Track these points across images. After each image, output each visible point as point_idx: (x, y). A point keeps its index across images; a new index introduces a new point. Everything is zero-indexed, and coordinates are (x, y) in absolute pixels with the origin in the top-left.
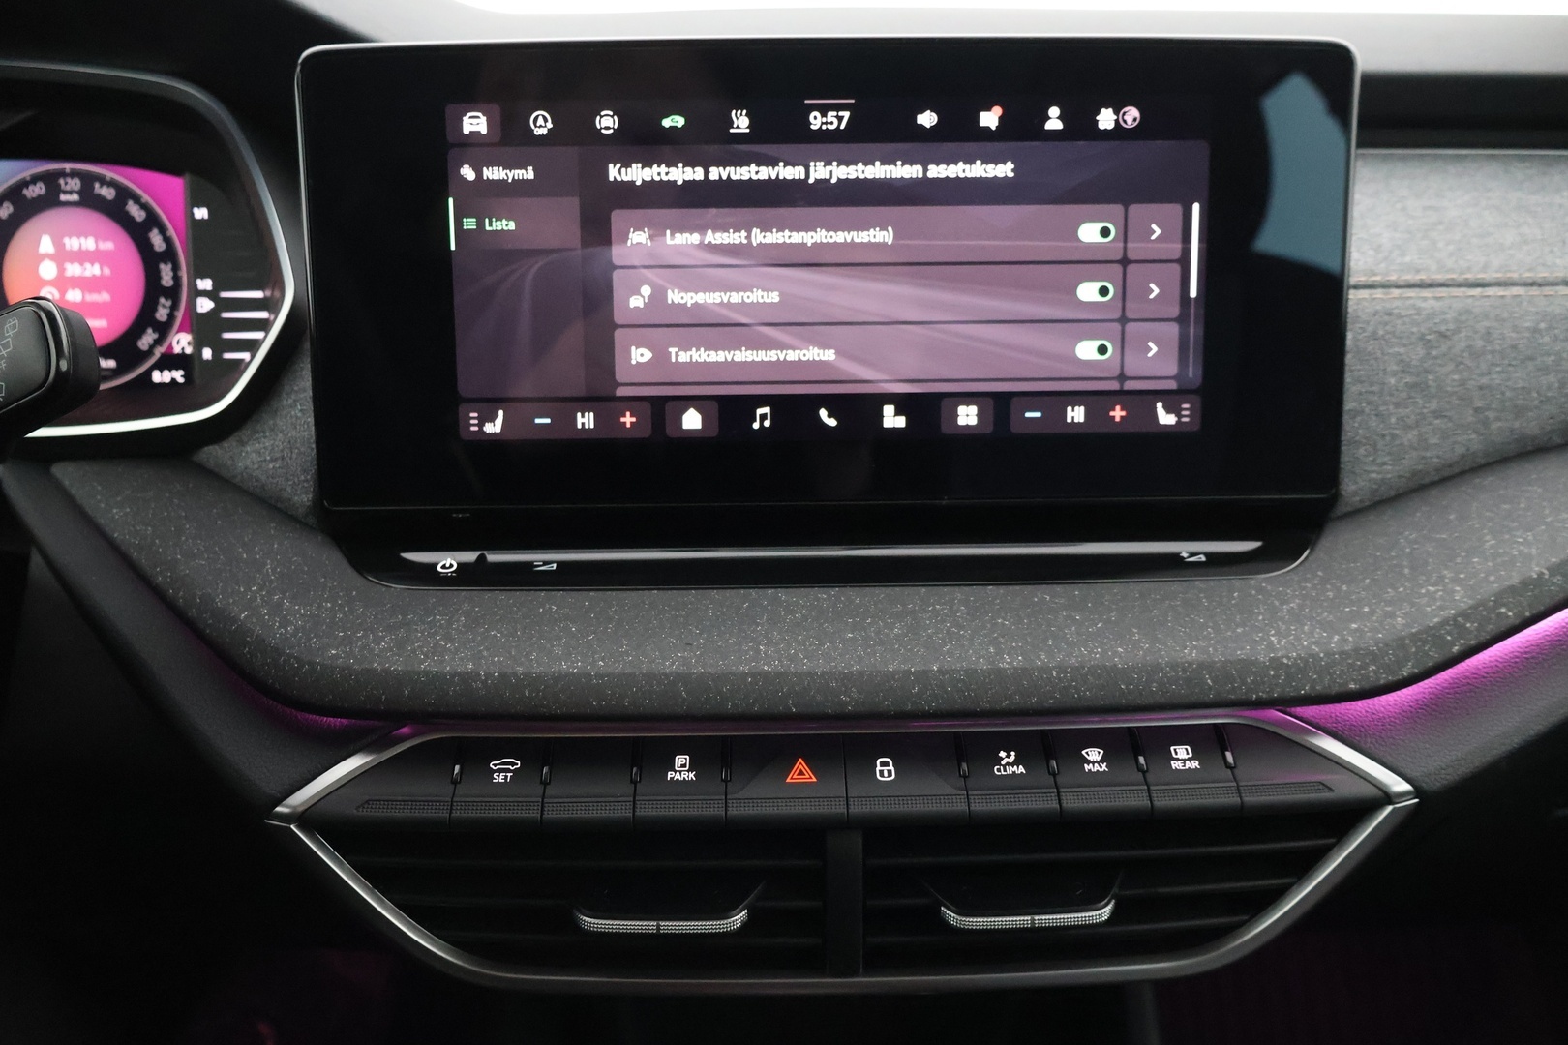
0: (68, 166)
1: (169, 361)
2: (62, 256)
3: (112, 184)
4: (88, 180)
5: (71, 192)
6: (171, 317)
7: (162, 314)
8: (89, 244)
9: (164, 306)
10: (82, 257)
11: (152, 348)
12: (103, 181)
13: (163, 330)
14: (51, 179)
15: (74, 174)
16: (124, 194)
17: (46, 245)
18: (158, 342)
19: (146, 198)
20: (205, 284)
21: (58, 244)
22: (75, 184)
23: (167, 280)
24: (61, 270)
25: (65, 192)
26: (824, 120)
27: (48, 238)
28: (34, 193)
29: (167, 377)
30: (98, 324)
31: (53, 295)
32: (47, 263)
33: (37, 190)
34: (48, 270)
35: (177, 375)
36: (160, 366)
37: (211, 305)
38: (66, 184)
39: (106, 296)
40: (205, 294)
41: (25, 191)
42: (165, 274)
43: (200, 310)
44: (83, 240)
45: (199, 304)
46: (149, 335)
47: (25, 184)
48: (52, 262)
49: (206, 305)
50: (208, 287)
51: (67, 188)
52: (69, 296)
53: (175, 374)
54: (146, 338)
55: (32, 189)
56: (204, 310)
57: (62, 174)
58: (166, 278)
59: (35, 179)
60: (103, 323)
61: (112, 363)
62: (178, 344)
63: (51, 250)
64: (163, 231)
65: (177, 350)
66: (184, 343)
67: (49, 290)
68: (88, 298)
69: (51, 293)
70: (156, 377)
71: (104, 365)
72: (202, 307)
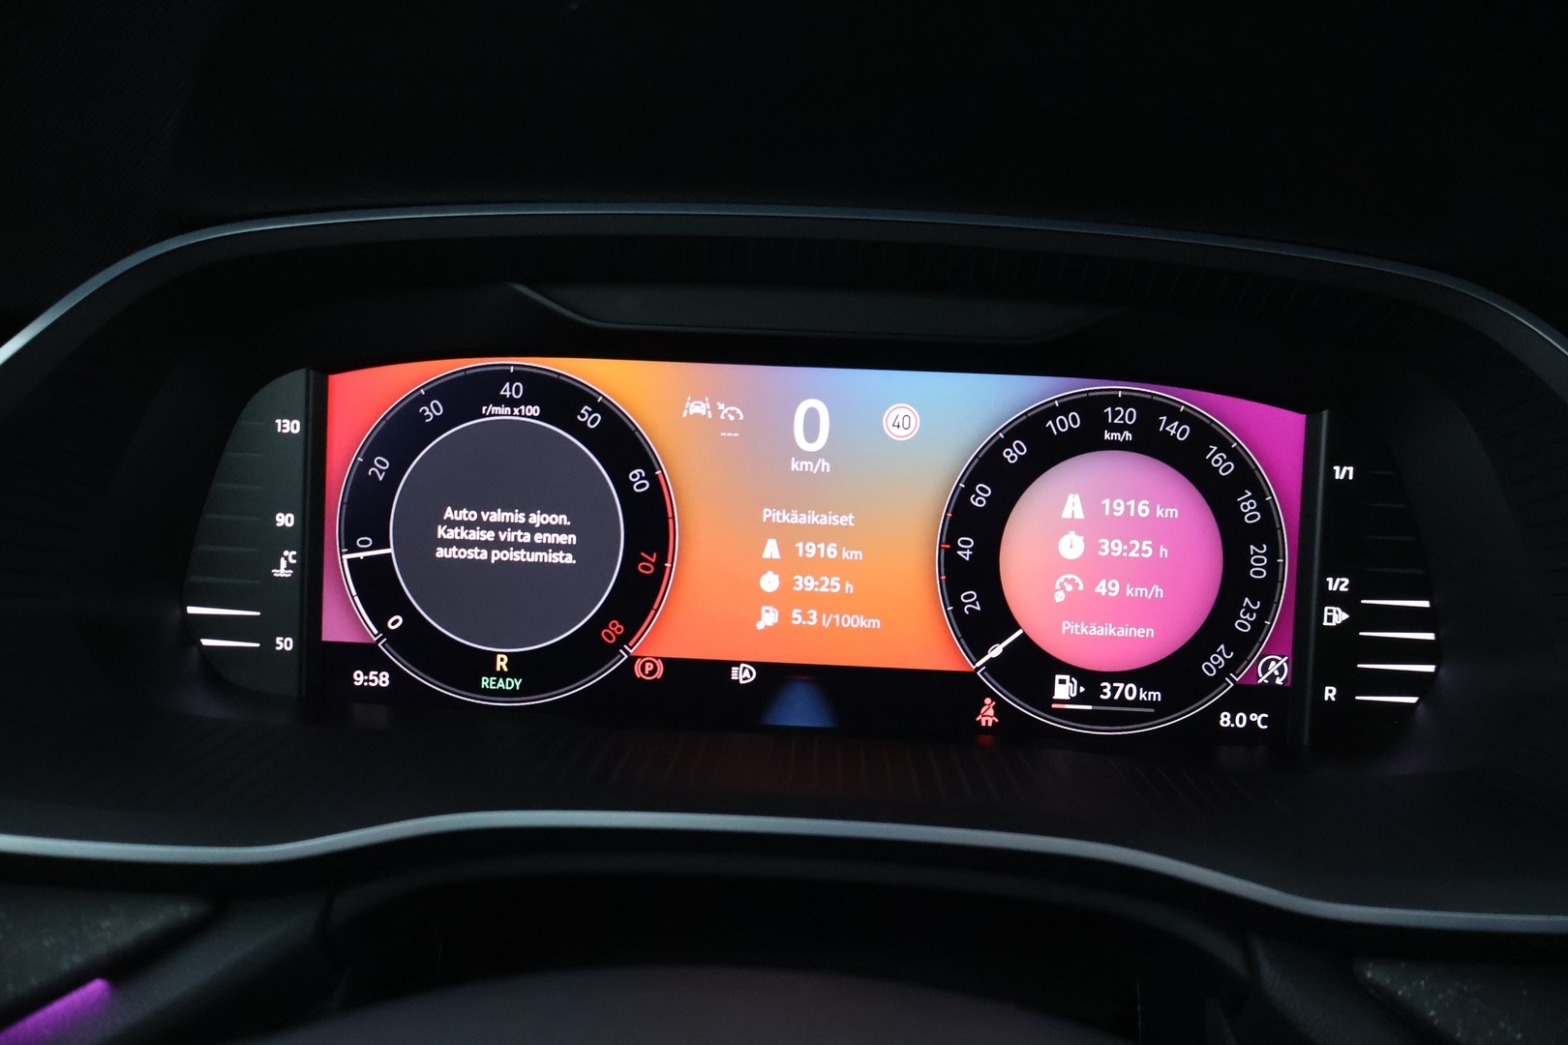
0: (1120, 388)
1: (1247, 697)
2: (1093, 527)
3: (1185, 418)
4: (1150, 410)
5: (1120, 429)
6: (1258, 627)
7: (1244, 622)
8: (1143, 509)
9: (1248, 610)
10: (1129, 528)
11: (1222, 674)
12: (1174, 414)
13: (1243, 647)
14: (1091, 408)
15: (1127, 401)
16: (1205, 434)
17: (1073, 507)
18: (1232, 666)
19: (1238, 441)
20: (1339, 584)
21: (1091, 505)
22: (1129, 415)
23: (1258, 570)
24: (1092, 547)
25: (1114, 428)
27: (1077, 496)
28: (1063, 426)
29: (1241, 720)
30: (1139, 632)
31: (1076, 585)
32: (1072, 535)
33: (1071, 421)
34: (1072, 547)
35: (1257, 718)
36: (1233, 704)
37: (1345, 616)
38: (1115, 414)
39: (1158, 590)
40: (1337, 599)
41: (1050, 423)
42: (1256, 561)
43: (1325, 623)
44: (1132, 503)
45: (1326, 614)
46: (1220, 653)
47: (1050, 412)
48: (1079, 533)
49: (1338, 616)
50: (1343, 588)
51: (1116, 421)
52: (1101, 588)
53: (1254, 717)
54: (1216, 659)
55: (1061, 421)
56: (1333, 624)
57: (1112, 400)
58: (1258, 567)
59: (1066, 407)
60: (1150, 632)
61: (1156, 695)
62: (1265, 670)
63: (1080, 515)
64: (1259, 494)
65: (1263, 679)
66: (1273, 668)
67: (1070, 576)
68: (1129, 592)
69: (1071, 582)
70: (1225, 720)
71: (1142, 696)
72: (1330, 619)
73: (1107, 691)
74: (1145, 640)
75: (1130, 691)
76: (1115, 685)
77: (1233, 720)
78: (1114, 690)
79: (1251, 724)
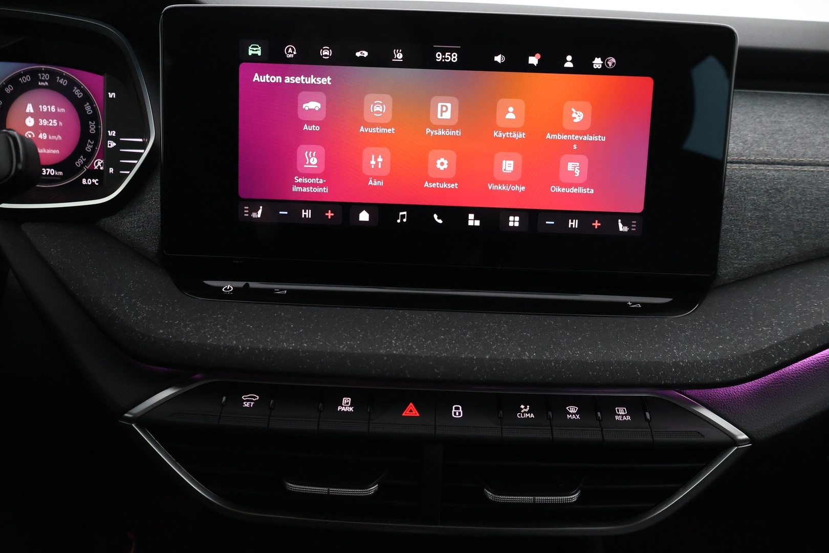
0: (44, 67)
1: (92, 174)
2: (37, 115)
3: (66, 77)
4: (53, 74)
5: (44, 81)
6: (93, 150)
7: (89, 148)
8: (53, 109)
9: (90, 144)
10: (48, 115)
11: (82, 166)
12: (62, 76)
13: (89, 157)
14: (34, 74)
15: (46, 71)
16: (72, 83)
17: (30, 108)
18: (86, 163)
19: (84, 86)
20: (113, 133)
21: (35, 107)
22: (47, 76)
23: (92, 130)
24: (37, 122)
25: (42, 81)
26: (443, 57)
27: (31, 104)
28: (25, 80)
29: (89, 182)
30: (54, 152)
31: (32, 135)
32: (30, 118)
33: (26, 79)
34: (30, 122)
35: (95, 181)
36: (86, 176)
37: (115, 144)
38: (42, 76)
39: (59, 137)
40: (112, 138)
41: (20, 79)
42: (92, 127)
43: (109, 147)
44: (49, 107)
45: (108, 144)
46: (81, 159)
47: (20, 75)
48: (32, 117)
49: (112, 144)
50: (114, 135)
51: (42, 78)
52: (40, 136)
53: (94, 180)
54: (80, 161)
55: (24, 78)
56: (111, 147)
57: (40, 71)
58: (92, 129)
59: (26, 73)
60: (57, 151)
61: (61, 173)
62: (96, 164)
63: (32, 111)
64: (92, 104)
65: (96, 167)
66: (99, 164)
67: (30, 132)
68: (50, 138)
69: (31, 134)
70: (84, 181)
71: (56, 173)
72: (110, 145)
73: (45, 171)
74: (56, 154)
75: (52, 172)
76: (47, 169)
77: (87, 182)
78: (47, 171)
79: (93, 183)
